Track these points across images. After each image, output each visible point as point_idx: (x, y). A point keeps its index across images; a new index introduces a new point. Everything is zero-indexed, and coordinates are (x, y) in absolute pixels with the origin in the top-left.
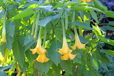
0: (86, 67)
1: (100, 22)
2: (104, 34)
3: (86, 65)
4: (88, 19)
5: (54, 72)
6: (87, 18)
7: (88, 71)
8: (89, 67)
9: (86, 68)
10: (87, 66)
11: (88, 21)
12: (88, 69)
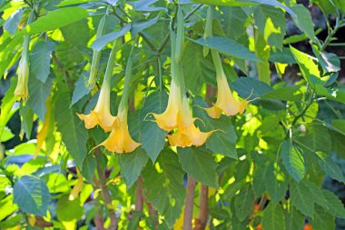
0: (274, 169)
1: (334, 39)
2: (328, 74)
3: (275, 165)
4: (278, 31)
5: (168, 181)
6: (276, 27)
7: (279, 181)
8: (283, 169)
9: (275, 172)
10: (279, 169)
11: (278, 34)
12: (279, 177)
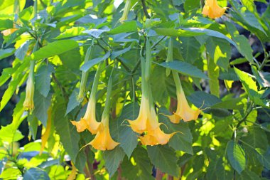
0: (223, 162)
1: (269, 60)
3: (224, 159)
4: (225, 56)
5: (140, 172)
6: (223, 53)
7: (227, 171)
9: (223, 164)
10: (226, 161)
11: (224, 58)
12: (227, 168)
